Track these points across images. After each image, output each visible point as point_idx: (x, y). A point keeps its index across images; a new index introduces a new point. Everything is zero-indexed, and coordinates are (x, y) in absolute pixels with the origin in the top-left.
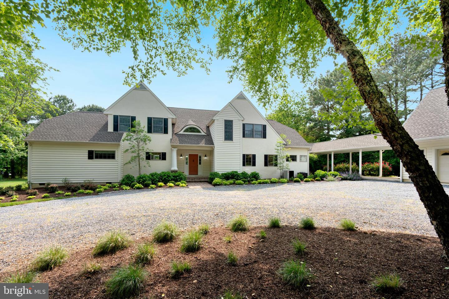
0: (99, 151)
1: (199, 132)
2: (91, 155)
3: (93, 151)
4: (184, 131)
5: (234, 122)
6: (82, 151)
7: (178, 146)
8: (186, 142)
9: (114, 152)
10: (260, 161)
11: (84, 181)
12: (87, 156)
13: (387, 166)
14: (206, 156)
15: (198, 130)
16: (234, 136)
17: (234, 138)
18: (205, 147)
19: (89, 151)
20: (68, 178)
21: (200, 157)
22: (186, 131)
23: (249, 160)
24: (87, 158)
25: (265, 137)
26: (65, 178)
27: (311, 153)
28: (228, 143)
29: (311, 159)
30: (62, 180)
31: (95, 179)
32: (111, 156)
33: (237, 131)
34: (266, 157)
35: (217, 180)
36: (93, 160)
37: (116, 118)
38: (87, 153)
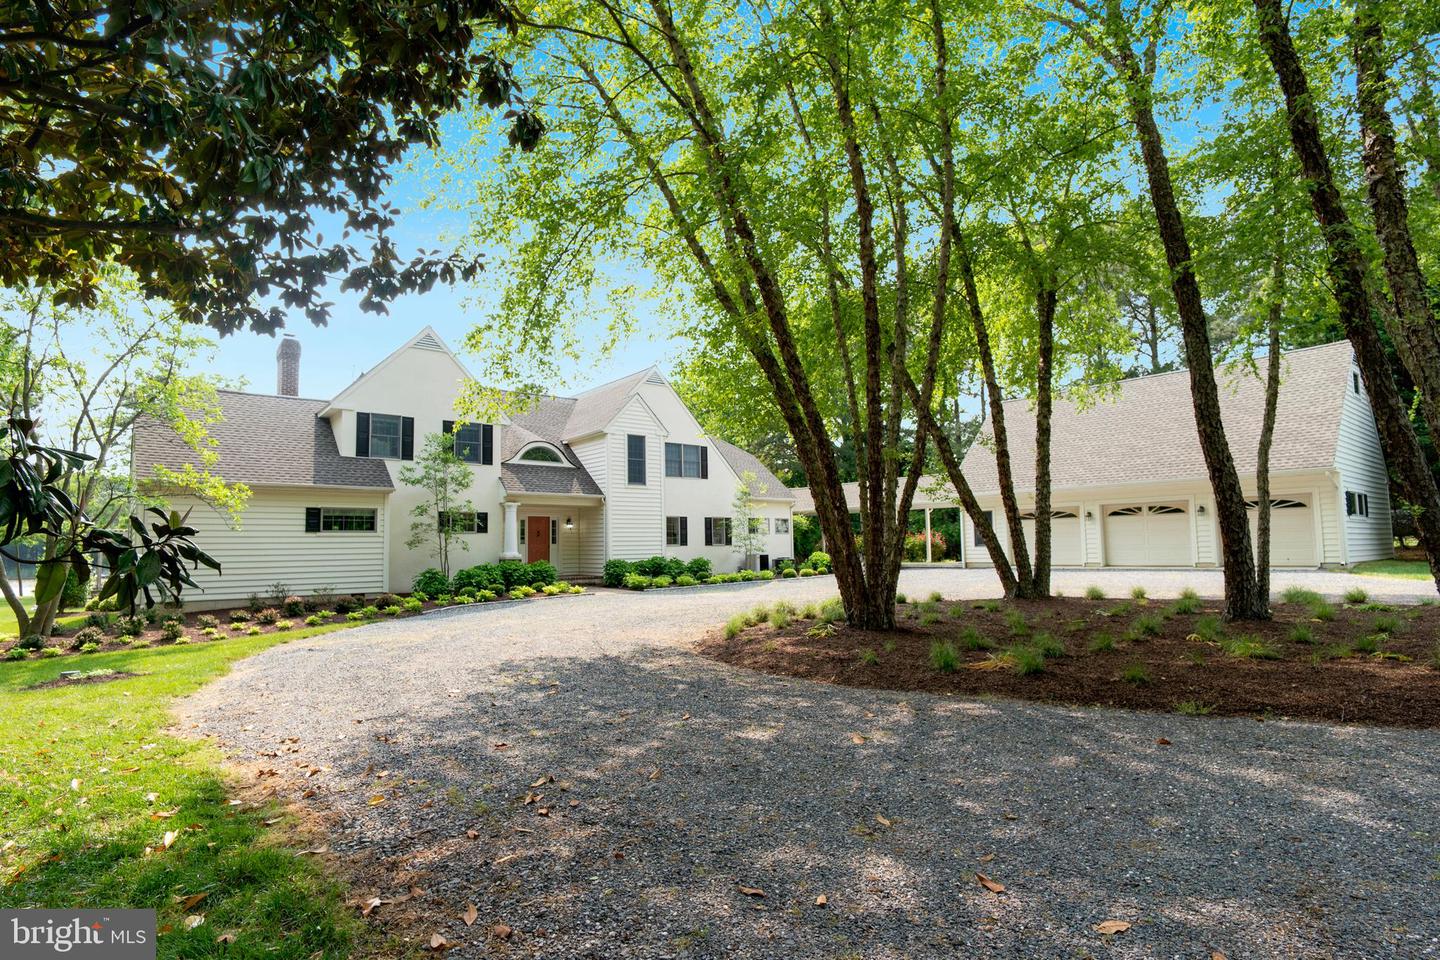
0: (334, 510)
1: (556, 459)
2: (316, 521)
3: (319, 510)
4: (524, 457)
5: (647, 440)
6: (289, 510)
7: (520, 496)
8: (539, 487)
9: (374, 511)
10: (696, 532)
11: (315, 590)
12: (304, 522)
13: (938, 541)
14: (569, 521)
15: (553, 453)
16: (648, 475)
17: (648, 479)
18: (585, 498)
19: (308, 510)
20: (283, 582)
21: (554, 522)
22: (527, 456)
23: (677, 531)
24: (304, 528)
25: (705, 475)
26: (275, 583)
27: (795, 514)
28: (637, 488)
29: (796, 527)
30: (265, 589)
31: (339, 586)
32: (365, 522)
33: (655, 459)
34: (708, 522)
35: (632, 578)
36: (318, 534)
37: (363, 419)
38: (304, 516)
